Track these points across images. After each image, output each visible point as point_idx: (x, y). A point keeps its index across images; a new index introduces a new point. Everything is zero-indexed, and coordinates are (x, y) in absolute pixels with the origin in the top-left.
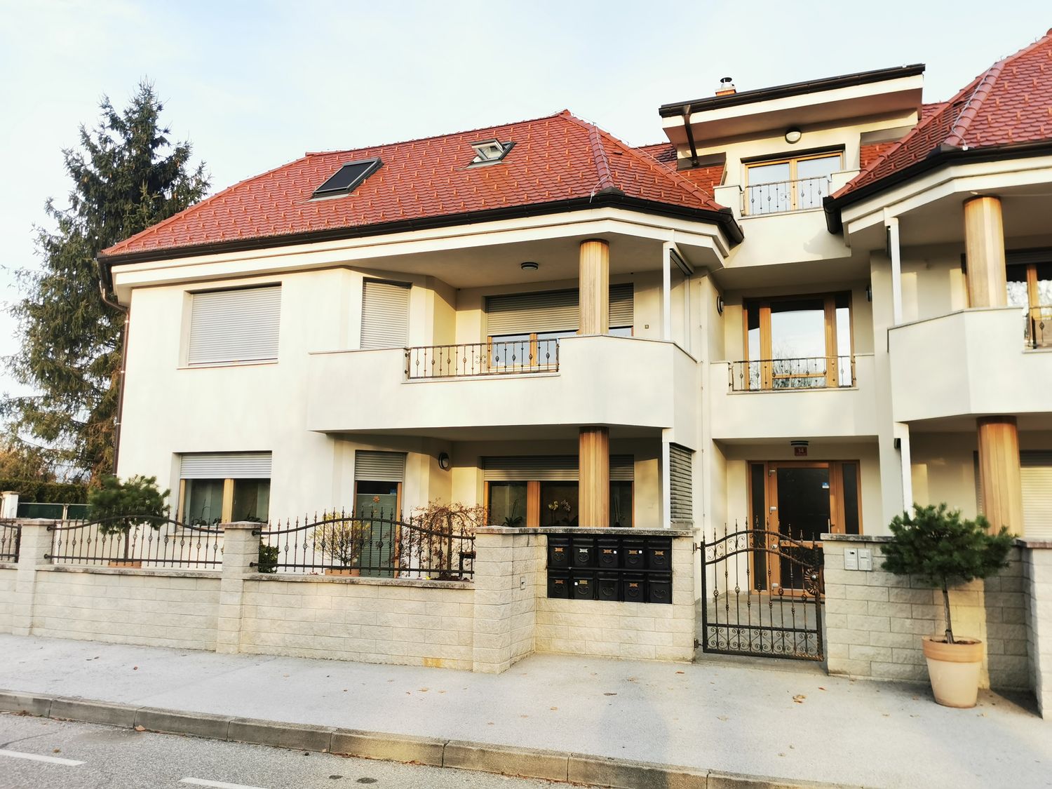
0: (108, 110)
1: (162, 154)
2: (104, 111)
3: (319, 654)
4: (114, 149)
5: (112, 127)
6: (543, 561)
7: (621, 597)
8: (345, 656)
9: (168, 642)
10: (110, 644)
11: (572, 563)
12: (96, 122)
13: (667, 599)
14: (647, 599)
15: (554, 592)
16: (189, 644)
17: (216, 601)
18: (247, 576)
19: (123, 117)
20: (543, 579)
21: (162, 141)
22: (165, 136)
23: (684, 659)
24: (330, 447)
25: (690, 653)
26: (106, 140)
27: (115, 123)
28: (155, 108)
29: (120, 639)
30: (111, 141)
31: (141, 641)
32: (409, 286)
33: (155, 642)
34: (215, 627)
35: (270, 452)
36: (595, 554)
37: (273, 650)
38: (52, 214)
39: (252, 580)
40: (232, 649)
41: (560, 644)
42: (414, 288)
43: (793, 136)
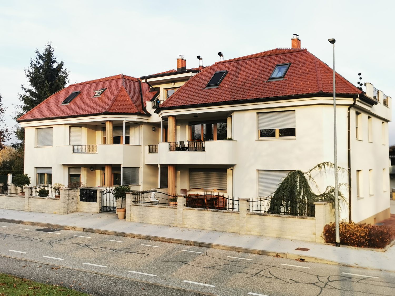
0: (38, 53)
1: (55, 66)
2: (37, 54)
3: (40, 211)
4: (41, 65)
5: (39, 59)
6: (79, 194)
7: (90, 201)
8: (43, 212)
9: (18, 209)
10: (9, 209)
11: (83, 195)
12: (35, 57)
13: (96, 202)
14: (93, 202)
15: (80, 201)
16: (21, 210)
17: (25, 202)
18: (29, 197)
19: (43, 55)
20: (79, 197)
21: (55, 61)
22: (55, 60)
23: (98, 213)
24: (62, 167)
25: (99, 211)
26: (38, 63)
27: (40, 57)
28: (52, 51)
29: (11, 209)
30: (40, 63)
31: (14, 209)
32: (81, 127)
33: (16, 209)
34: (24, 206)
35: (52, 168)
36: (86, 192)
37: (33, 211)
38: (23, 89)
39: (30, 198)
40: (27, 210)
41: (81, 210)
42: (82, 127)
43: (173, 83)
